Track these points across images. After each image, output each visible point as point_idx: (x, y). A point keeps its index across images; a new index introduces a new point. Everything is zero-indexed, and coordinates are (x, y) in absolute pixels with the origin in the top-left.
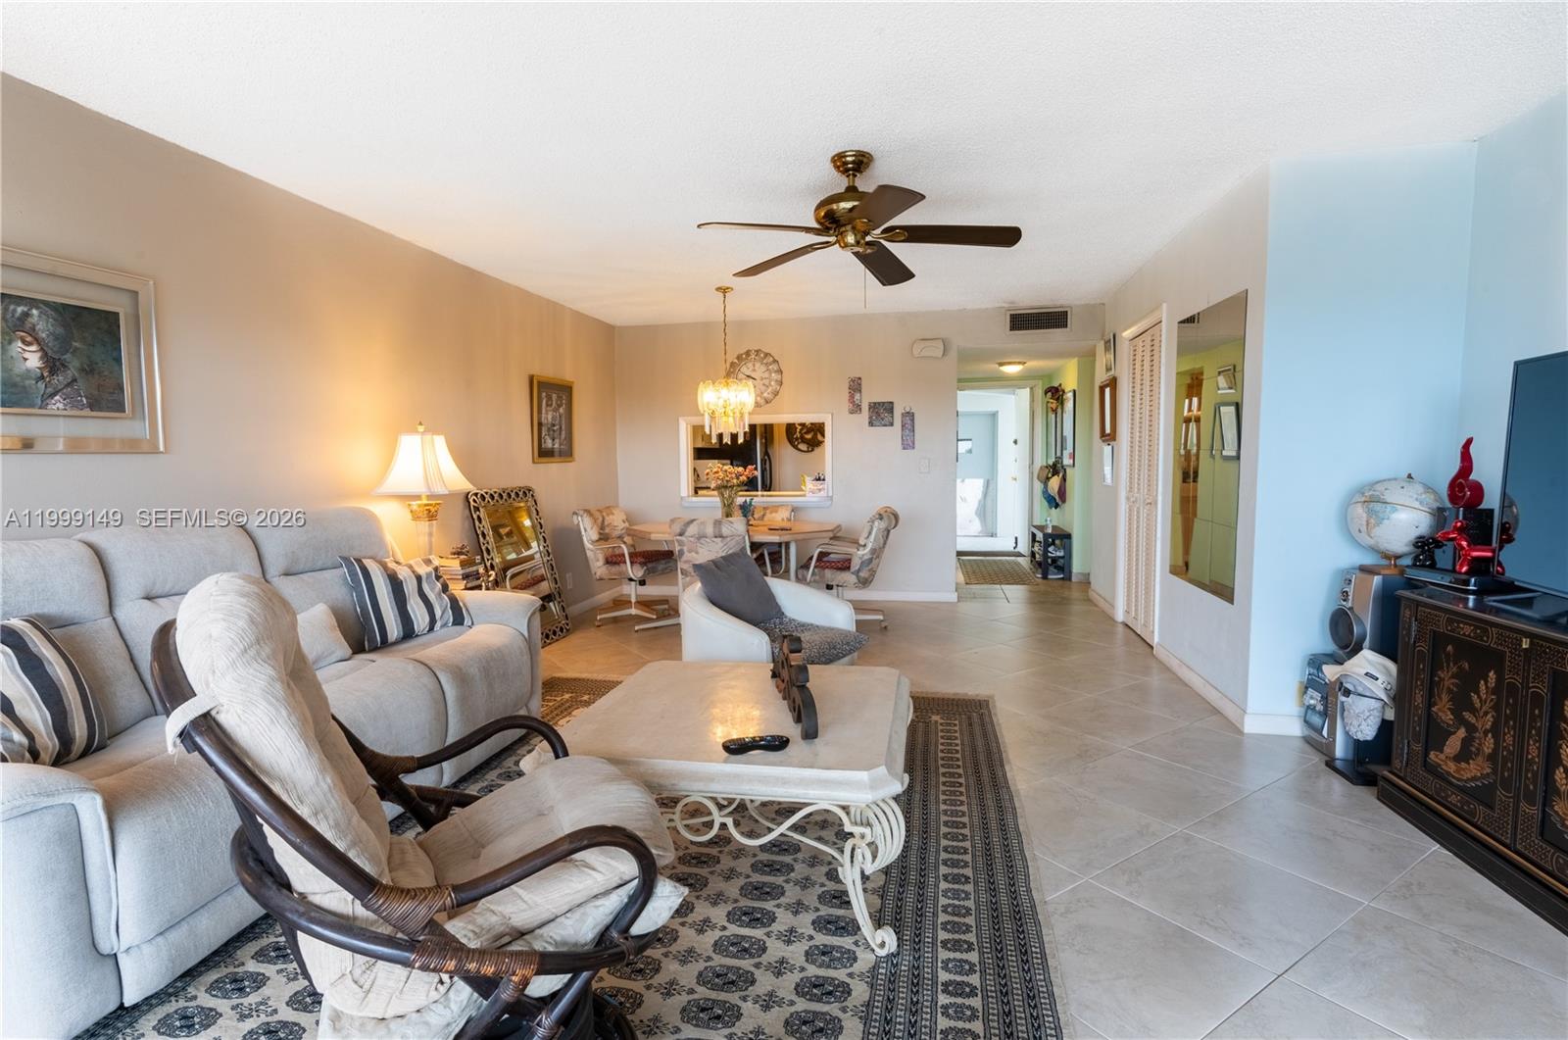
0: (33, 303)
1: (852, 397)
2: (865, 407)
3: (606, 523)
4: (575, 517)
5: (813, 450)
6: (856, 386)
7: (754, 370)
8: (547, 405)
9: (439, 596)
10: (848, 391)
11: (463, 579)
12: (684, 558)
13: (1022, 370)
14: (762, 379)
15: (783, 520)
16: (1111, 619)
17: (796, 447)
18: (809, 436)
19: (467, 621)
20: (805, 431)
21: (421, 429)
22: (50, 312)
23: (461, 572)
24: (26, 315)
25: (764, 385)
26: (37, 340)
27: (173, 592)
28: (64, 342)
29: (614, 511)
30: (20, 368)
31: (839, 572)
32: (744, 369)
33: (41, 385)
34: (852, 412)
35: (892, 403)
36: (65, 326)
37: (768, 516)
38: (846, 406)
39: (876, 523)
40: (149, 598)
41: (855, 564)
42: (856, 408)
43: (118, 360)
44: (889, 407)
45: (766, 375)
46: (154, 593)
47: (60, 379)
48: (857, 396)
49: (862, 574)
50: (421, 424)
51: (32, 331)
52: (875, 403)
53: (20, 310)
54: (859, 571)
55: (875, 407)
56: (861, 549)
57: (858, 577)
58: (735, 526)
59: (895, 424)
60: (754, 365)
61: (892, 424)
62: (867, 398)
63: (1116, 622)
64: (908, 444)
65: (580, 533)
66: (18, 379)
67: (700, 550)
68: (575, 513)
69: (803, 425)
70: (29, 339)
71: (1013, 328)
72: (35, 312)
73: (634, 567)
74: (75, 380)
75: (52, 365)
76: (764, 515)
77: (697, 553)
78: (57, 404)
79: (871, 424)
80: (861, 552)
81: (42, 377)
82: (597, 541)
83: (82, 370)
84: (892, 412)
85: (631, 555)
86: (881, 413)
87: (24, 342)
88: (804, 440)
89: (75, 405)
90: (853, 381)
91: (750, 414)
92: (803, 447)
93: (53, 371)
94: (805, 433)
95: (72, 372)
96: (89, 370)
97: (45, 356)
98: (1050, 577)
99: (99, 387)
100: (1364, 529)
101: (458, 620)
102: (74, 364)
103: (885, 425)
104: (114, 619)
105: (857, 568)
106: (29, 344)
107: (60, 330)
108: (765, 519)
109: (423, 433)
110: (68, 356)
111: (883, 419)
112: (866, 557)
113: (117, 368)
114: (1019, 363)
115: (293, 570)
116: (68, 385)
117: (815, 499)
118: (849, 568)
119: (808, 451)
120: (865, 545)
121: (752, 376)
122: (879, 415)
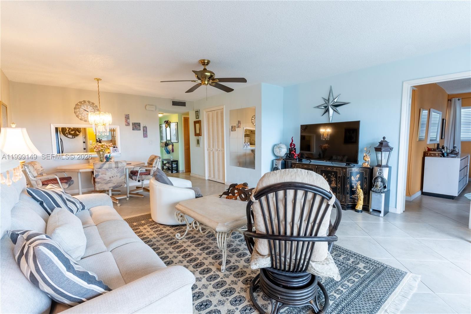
1: (126, 120)
2: (131, 124)
5: (75, 138)
7: (87, 108)
10: (124, 118)
12: (99, 177)
13: (162, 116)
16: (205, 180)
17: (67, 137)
18: (73, 132)
20: (71, 130)
32: (83, 107)
34: (127, 125)
35: (140, 123)
38: (124, 123)
42: (128, 124)
44: (139, 125)
48: (128, 121)
52: (134, 123)
59: (141, 130)
60: (87, 107)
61: (140, 130)
62: (132, 121)
63: (206, 180)
64: (145, 135)
69: (70, 128)
71: (173, 105)
77: (105, 174)
79: (133, 129)
84: (140, 126)
86: (136, 126)
88: (70, 134)
90: (127, 116)
92: (70, 136)
94: (71, 131)
98: (173, 172)
100: (279, 152)
101: (83, 207)
103: (138, 130)
111: (137, 128)
114: (162, 114)
117: (115, 154)
118: (149, 174)
119: (73, 138)
120: (155, 166)
121: (87, 110)
122: (136, 127)
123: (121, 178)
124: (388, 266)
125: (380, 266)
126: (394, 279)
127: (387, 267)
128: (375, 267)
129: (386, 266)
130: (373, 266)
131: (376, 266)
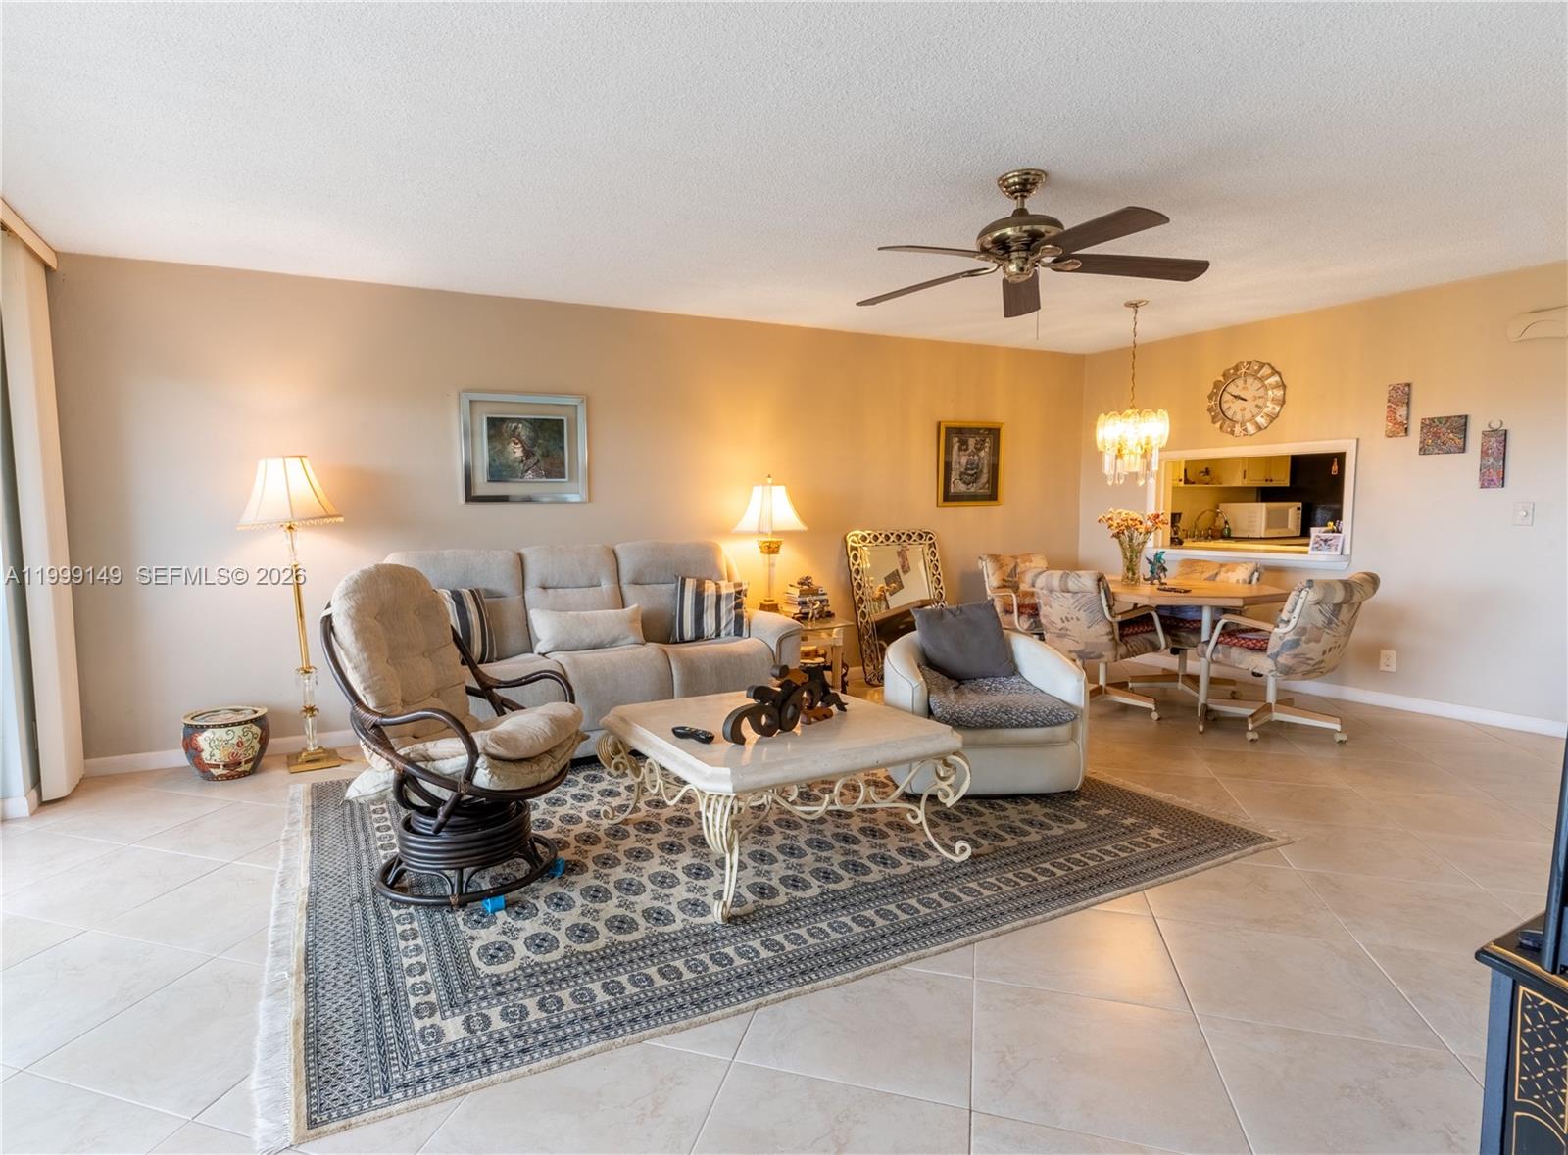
0: (519, 421)
1: (1392, 411)
2: (1415, 427)
3: (1018, 570)
4: (980, 561)
6: (1402, 395)
7: (1244, 388)
8: (960, 449)
9: (729, 611)
10: (1386, 403)
11: (799, 605)
14: (1255, 398)
15: (1238, 581)
19: (745, 632)
21: (770, 481)
22: (527, 424)
23: (799, 599)
24: (516, 428)
25: (1257, 406)
26: (521, 442)
27: (559, 585)
28: (534, 440)
29: (1033, 559)
30: (512, 457)
31: (1250, 653)
32: (1231, 388)
33: (522, 465)
34: (1390, 435)
35: (1467, 418)
36: (535, 431)
37: (1222, 576)
38: (1382, 424)
39: (1304, 593)
40: (544, 588)
41: (1273, 646)
42: (1399, 429)
43: (562, 448)
44: (1461, 425)
45: (1261, 392)
46: (547, 585)
47: (532, 461)
48: (1403, 412)
49: (1281, 660)
50: (769, 476)
51: (519, 437)
52: (1432, 420)
53: (514, 425)
54: (1277, 655)
55: (1430, 426)
56: (1281, 625)
57: (1276, 663)
58: (1082, 580)
59: (1468, 449)
60: (1245, 383)
61: (1463, 450)
62: (1420, 413)
64: (1493, 478)
65: (983, 577)
66: (511, 463)
67: (1053, 605)
68: (980, 558)
70: (517, 441)
72: (521, 426)
73: (1021, 618)
74: (538, 461)
75: (528, 454)
76: (1217, 574)
77: (1051, 607)
78: (529, 475)
79: (1423, 451)
80: (1282, 630)
81: (523, 461)
82: (998, 587)
83: (543, 456)
84: (1465, 432)
85: (1020, 607)
86: (1444, 433)
87: (515, 443)
89: (539, 476)
90: (1397, 390)
91: (1161, 450)
93: (528, 458)
95: (538, 457)
96: (546, 455)
97: (524, 450)
99: (551, 465)
101: (738, 632)
102: (538, 451)
103: (1450, 452)
104: (524, 597)
105: (1275, 650)
106: (517, 444)
107: (532, 434)
108: (1218, 578)
109: (773, 484)
110: (535, 448)
111: (1446, 443)
112: (1288, 637)
113: (561, 453)
115: (640, 582)
116: (535, 464)
117: (1323, 559)
118: (1265, 649)
120: (1288, 621)
121: (1242, 396)
122: (1436, 435)
123: (1092, 628)
124: (386, 1100)
125: (408, 1076)
126: (330, 1065)
127: (386, 1091)
128: (416, 1057)
129: (395, 1097)
130: (424, 1055)
131: (419, 1065)
